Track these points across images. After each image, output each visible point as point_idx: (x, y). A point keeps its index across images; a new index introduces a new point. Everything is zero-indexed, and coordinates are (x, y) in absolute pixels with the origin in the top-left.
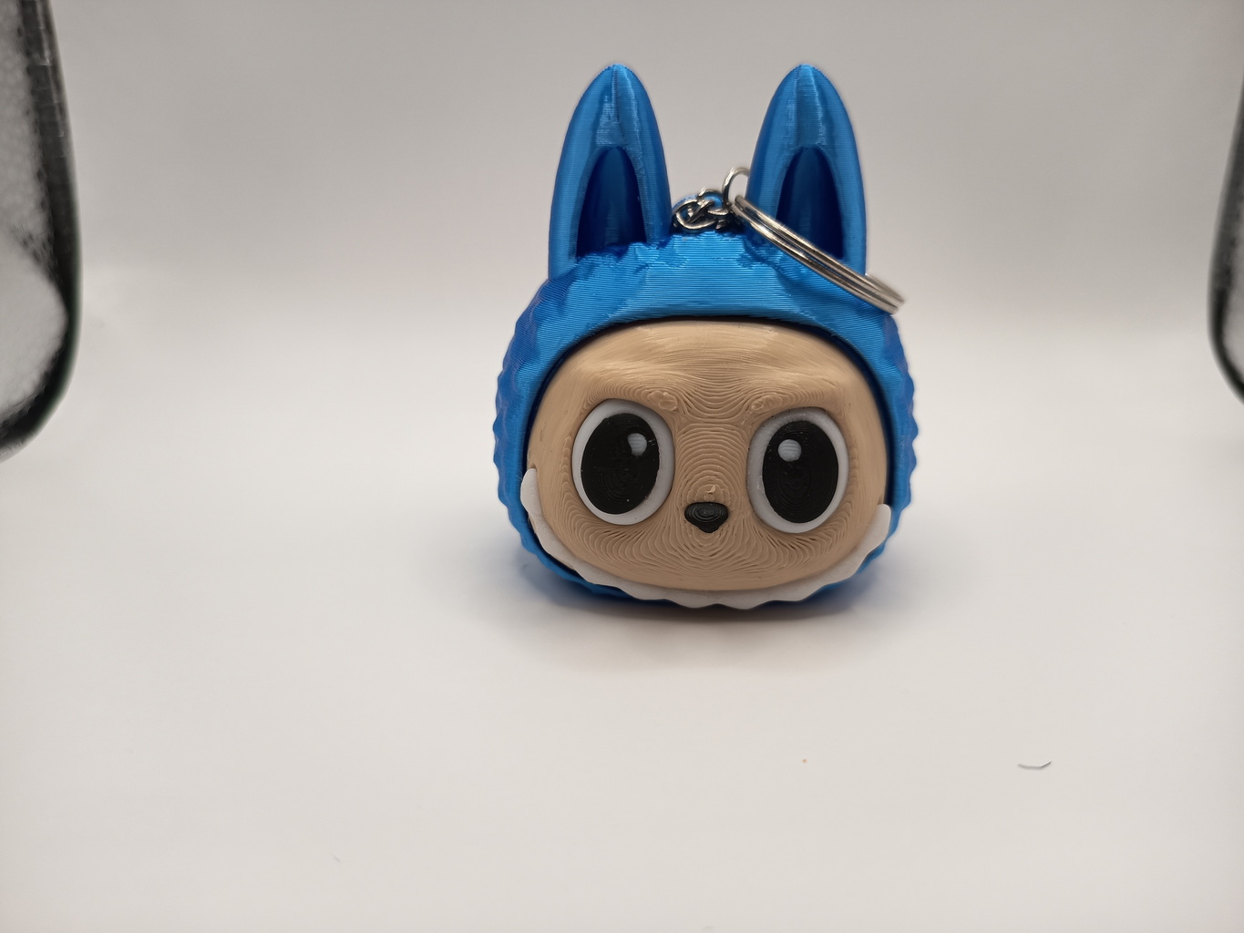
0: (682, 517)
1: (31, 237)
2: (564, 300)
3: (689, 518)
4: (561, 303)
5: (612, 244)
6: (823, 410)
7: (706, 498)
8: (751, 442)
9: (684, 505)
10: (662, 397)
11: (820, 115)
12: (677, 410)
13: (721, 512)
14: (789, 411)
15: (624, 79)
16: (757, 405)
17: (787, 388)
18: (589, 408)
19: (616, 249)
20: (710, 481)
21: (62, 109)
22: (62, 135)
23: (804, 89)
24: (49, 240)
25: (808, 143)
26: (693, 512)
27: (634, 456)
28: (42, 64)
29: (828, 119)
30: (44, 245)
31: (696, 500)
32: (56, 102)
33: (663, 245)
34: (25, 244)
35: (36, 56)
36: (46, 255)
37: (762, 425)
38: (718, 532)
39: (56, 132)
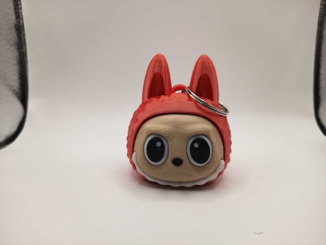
1: (18, 92)
34: (16, 94)
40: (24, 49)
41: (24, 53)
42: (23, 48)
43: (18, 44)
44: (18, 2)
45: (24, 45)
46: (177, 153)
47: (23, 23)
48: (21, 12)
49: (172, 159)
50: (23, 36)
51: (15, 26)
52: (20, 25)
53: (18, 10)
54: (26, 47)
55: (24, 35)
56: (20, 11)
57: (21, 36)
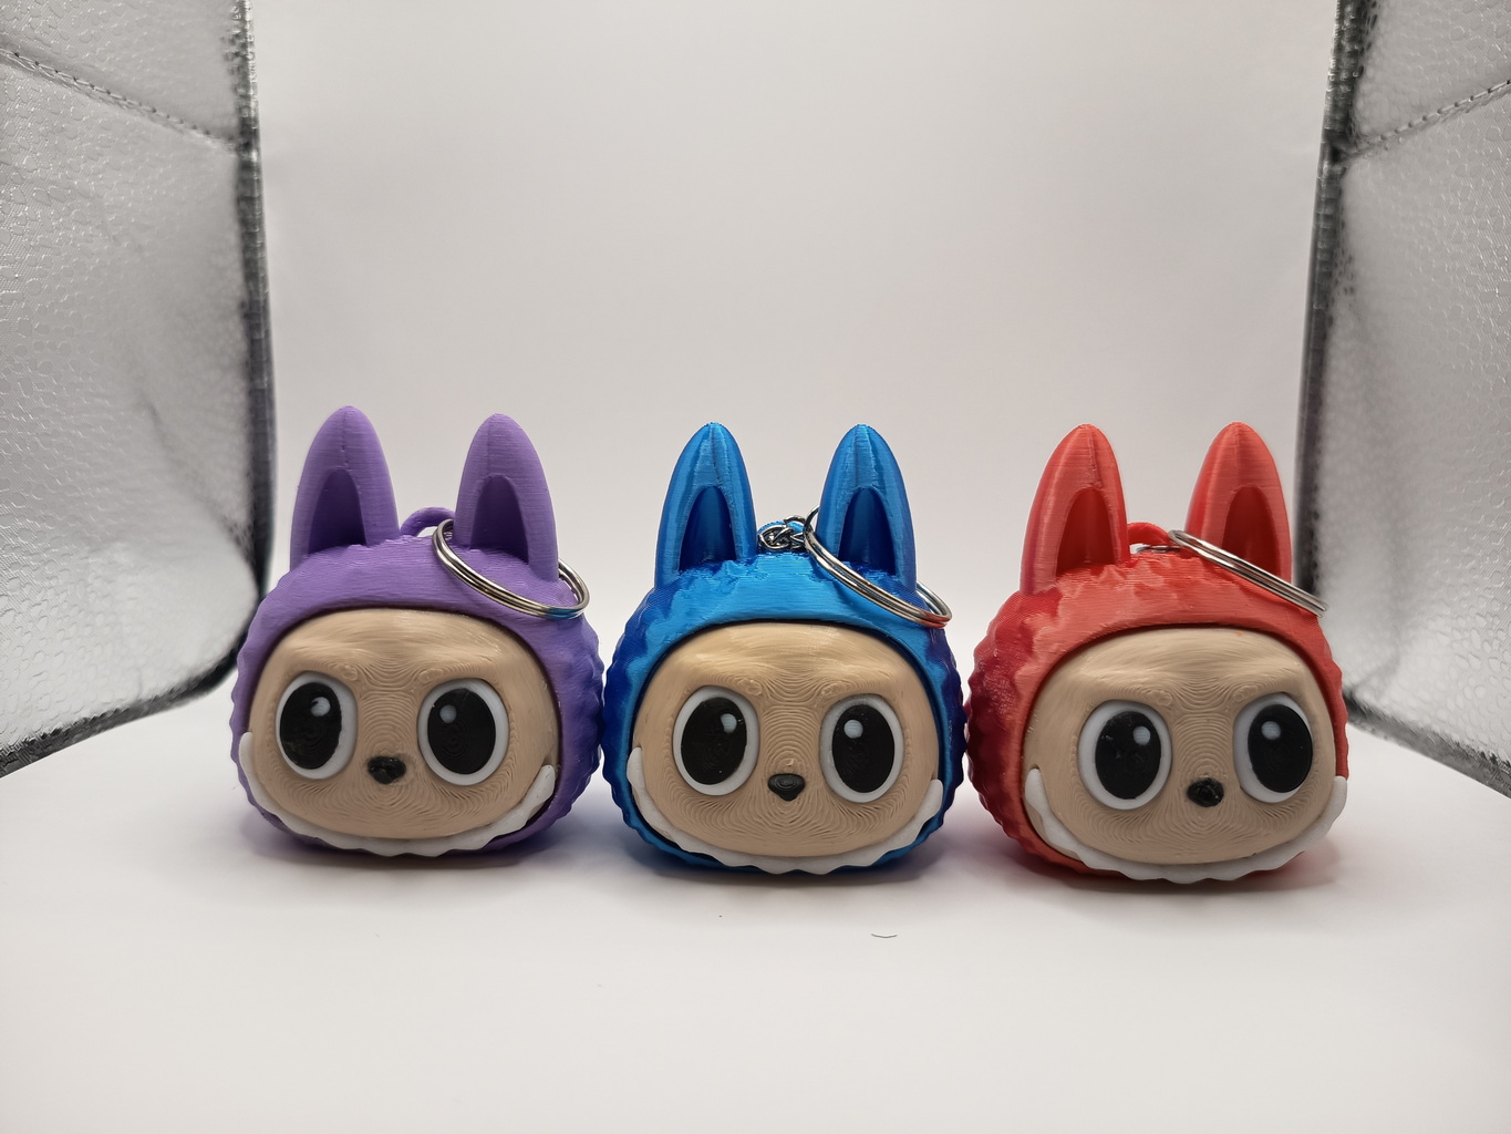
0: (767, 787)
1: (236, 525)
2: (670, 605)
3: (771, 787)
4: (667, 610)
5: (708, 561)
6: (880, 697)
7: (786, 771)
8: (823, 722)
9: (768, 777)
10: (749, 684)
11: (873, 463)
12: (761, 695)
13: (798, 782)
14: (852, 697)
15: (719, 434)
16: (827, 692)
17: (849, 677)
18: (689, 694)
19: (712, 565)
20: (790, 756)
21: (272, 422)
22: (270, 442)
23: (861, 444)
24: (249, 528)
25: (862, 486)
26: (775, 782)
27: (725, 733)
28: (260, 387)
29: (879, 468)
30: (245, 532)
31: (777, 772)
32: (268, 417)
33: (750, 563)
34: (231, 530)
35: (258, 381)
36: (246, 542)
37: (831, 708)
38: (796, 800)
39: (266, 440)
40: (266, 379)
41: (263, 391)
42: (261, 377)
43: (247, 363)
44: (255, 228)
45: (265, 366)
46: (1207, 763)
47: (266, 295)
48: (262, 258)
49: (1186, 785)
50: (263, 336)
51: (242, 305)
52: (258, 302)
53: (255, 251)
54: (270, 374)
55: (268, 333)
56: (259, 256)
57: (257, 337)
